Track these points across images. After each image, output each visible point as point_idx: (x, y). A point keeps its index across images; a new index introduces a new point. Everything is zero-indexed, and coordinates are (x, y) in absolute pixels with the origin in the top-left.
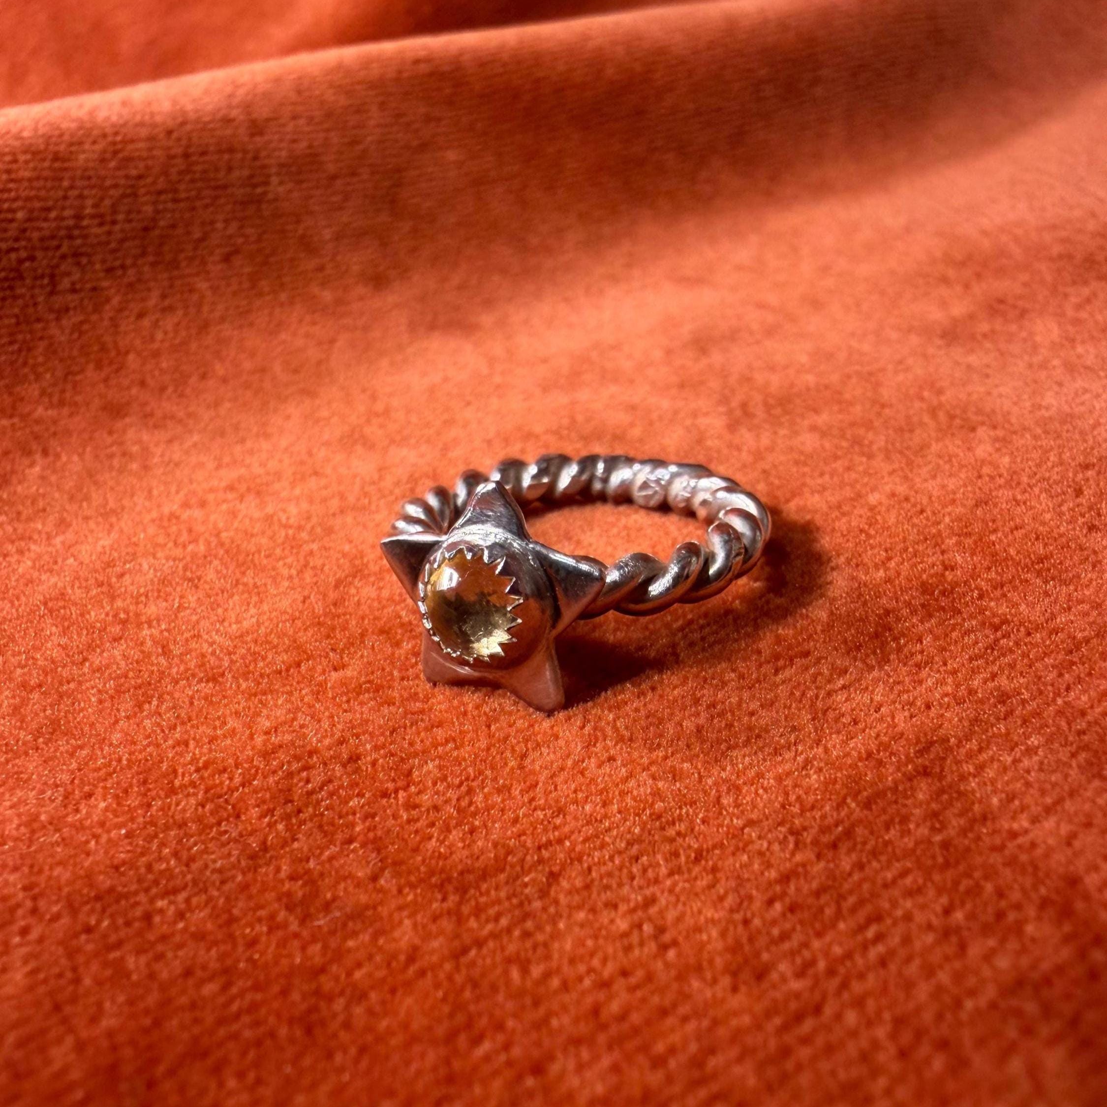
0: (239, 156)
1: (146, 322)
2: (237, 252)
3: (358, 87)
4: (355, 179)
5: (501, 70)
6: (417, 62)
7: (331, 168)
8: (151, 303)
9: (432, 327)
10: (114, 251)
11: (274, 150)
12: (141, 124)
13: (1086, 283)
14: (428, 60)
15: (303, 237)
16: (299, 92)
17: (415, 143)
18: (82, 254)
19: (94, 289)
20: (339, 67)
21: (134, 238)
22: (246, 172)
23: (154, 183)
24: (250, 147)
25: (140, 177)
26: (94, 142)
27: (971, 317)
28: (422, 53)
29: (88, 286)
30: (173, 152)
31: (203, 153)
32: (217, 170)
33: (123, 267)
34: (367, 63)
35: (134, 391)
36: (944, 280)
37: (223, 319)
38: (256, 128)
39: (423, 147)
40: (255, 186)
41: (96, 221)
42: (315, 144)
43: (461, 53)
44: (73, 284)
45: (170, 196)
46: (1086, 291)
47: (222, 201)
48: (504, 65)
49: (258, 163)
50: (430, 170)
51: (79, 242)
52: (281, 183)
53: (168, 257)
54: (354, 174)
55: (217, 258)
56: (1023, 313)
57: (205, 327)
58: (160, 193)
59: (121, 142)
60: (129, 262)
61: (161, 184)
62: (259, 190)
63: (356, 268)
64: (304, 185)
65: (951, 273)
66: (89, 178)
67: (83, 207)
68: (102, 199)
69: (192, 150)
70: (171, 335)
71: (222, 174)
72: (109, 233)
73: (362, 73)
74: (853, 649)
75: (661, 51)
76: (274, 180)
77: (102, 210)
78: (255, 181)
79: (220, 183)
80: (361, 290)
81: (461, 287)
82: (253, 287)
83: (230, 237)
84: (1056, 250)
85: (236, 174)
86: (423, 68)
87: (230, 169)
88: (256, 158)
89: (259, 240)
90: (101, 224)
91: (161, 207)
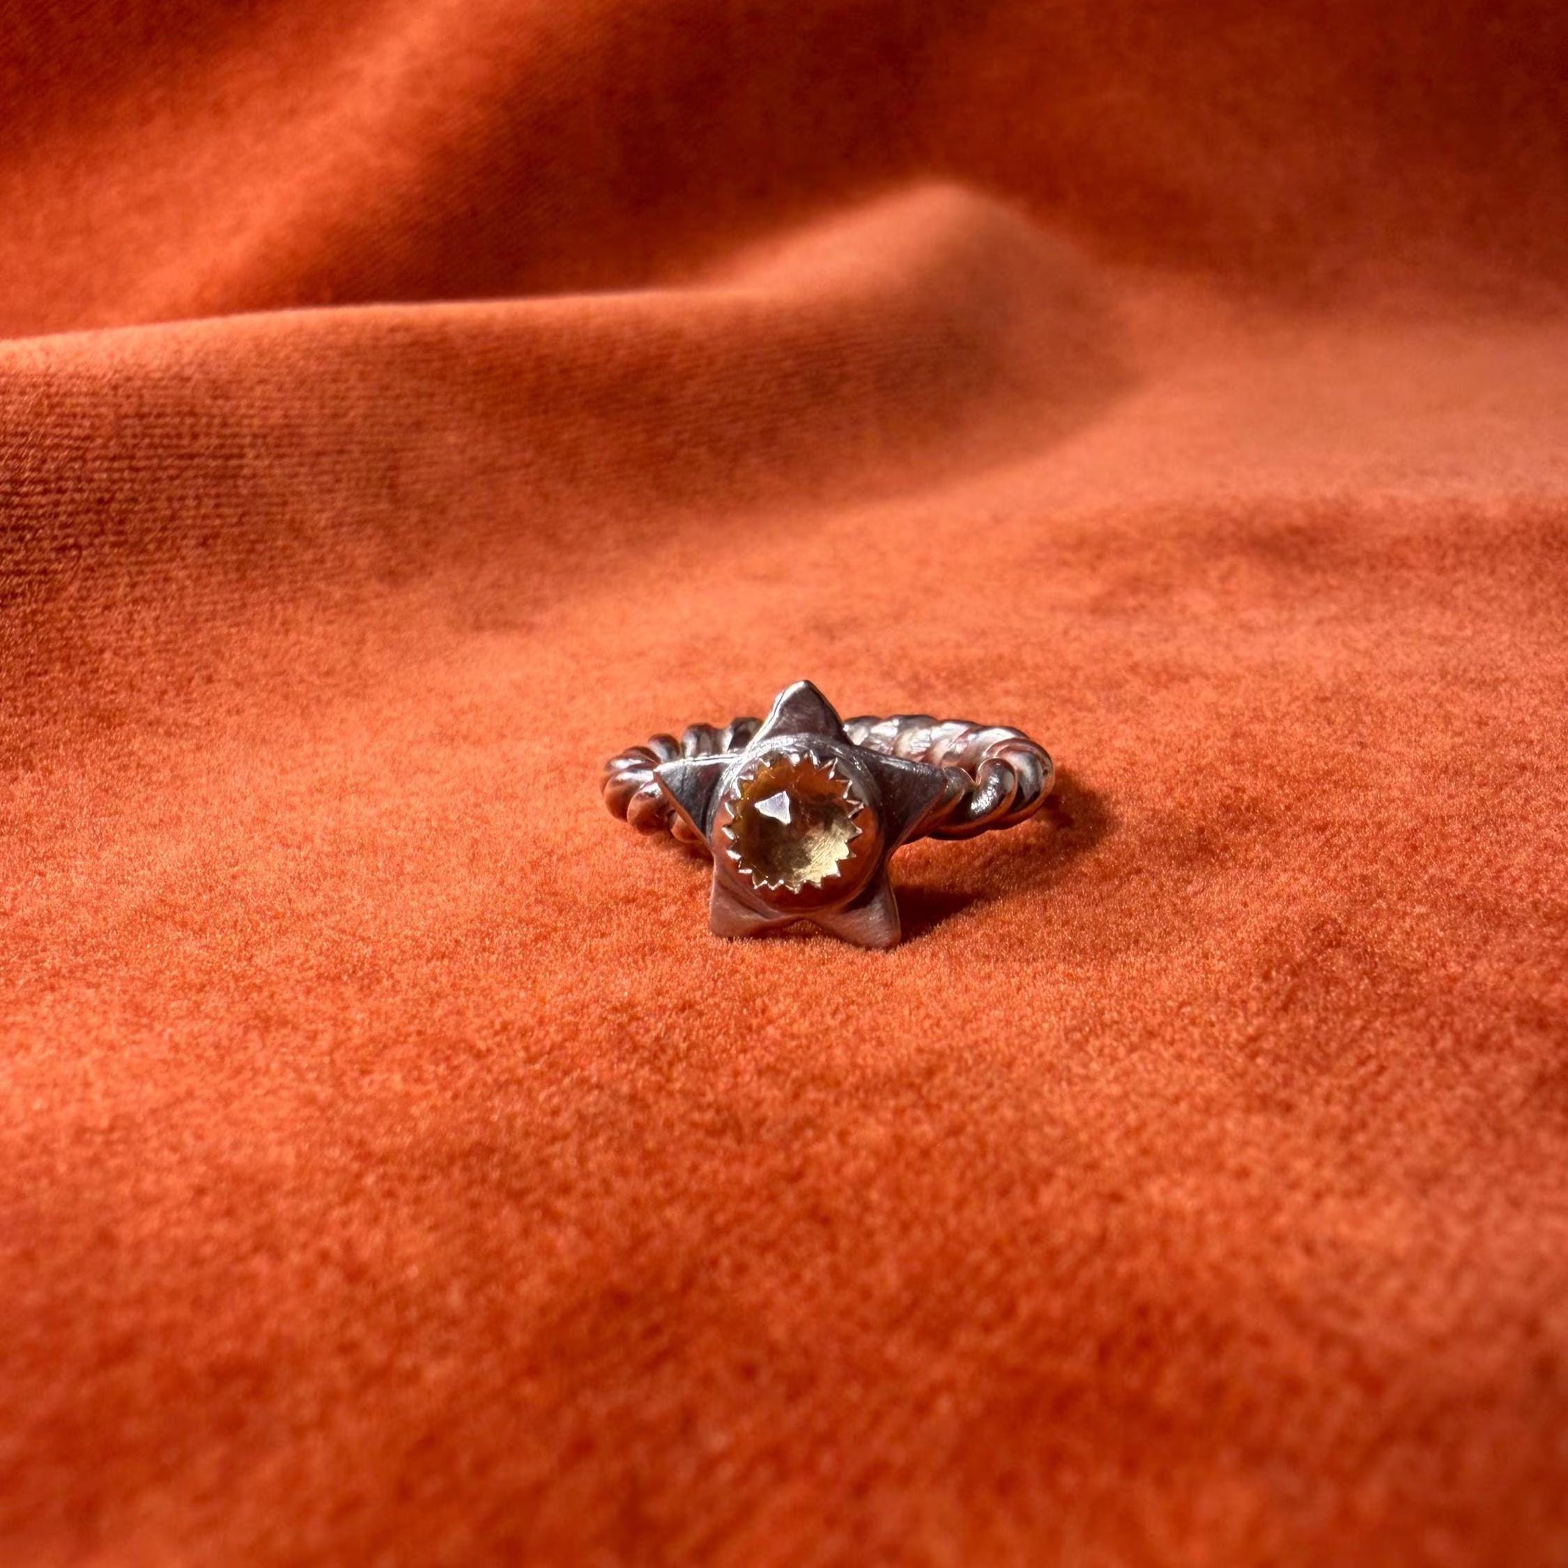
0: (204, 420)
1: (117, 615)
2: (216, 536)
3: (330, 352)
4: (345, 457)
5: (496, 344)
6: (393, 330)
7: (315, 444)
8: (120, 592)
9: (478, 627)
10: (64, 526)
11: (244, 416)
12: (75, 376)
13: (1219, 557)
14: (408, 328)
15: (292, 521)
16: (261, 355)
17: (408, 421)
18: (24, 528)
19: (44, 572)
20: (300, 330)
21: (88, 511)
22: (215, 441)
23: (105, 446)
24: (215, 411)
25: (87, 438)
26: (23, 393)
27: (1111, 594)
28: (396, 321)
29: (36, 567)
30: (123, 410)
31: (159, 416)
32: (179, 436)
33: (76, 546)
34: (335, 327)
35: (123, 696)
36: (1065, 563)
37: (213, 616)
38: (219, 391)
39: (418, 425)
40: (228, 458)
41: (40, 488)
42: (293, 412)
43: (444, 324)
44: (17, 563)
45: (125, 464)
46: (1224, 566)
47: (191, 473)
48: (498, 338)
49: (228, 431)
50: (429, 452)
51: (19, 511)
52: (257, 457)
53: (133, 538)
54: (341, 452)
55: (193, 542)
56: (1166, 589)
57: (192, 623)
58: (114, 459)
59: (57, 394)
60: (84, 541)
61: (113, 449)
62: (233, 462)
63: (363, 562)
64: (286, 461)
65: (1068, 556)
66: (24, 434)
67: (21, 470)
68: (44, 461)
69: (146, 409)
70: (152, 631)
71: (185, 442)
72: (57, 504)
73: (331, 338)
74: (1185, 860)
75: (675, 335)
76: (251, 453)
77: (43, 475)
78: (225, 451)
79: (183, 451)
80: (375, 586)
81: (496, 585)
82: (243, 578)
83: (205, 517)
84: (1174, 529)
85: (203, 441)
86: (400, 337)
87: (195, 436)
88: (225, 425)
89: (240, 523)
90: (45, 492)
91: (116, 476)
